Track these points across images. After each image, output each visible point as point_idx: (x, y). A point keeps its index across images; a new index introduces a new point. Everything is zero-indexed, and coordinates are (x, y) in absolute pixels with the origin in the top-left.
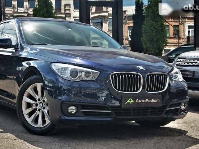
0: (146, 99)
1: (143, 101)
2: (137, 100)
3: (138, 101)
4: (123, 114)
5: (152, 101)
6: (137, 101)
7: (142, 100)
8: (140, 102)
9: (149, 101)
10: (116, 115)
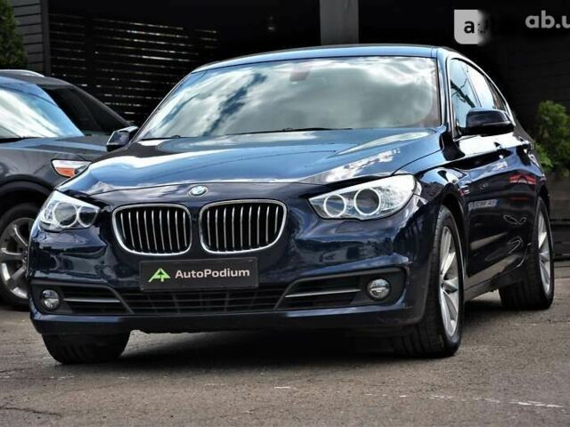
0: (206, 271)
1: (195, 275)
2: (179, 271)
3: (181, 275)
4: (154, 308)
5: (226, 273)
6: (179, 274)
7: (193, 272)
8: (186, 277)
9: (215, 274)
10: (134, 310)
